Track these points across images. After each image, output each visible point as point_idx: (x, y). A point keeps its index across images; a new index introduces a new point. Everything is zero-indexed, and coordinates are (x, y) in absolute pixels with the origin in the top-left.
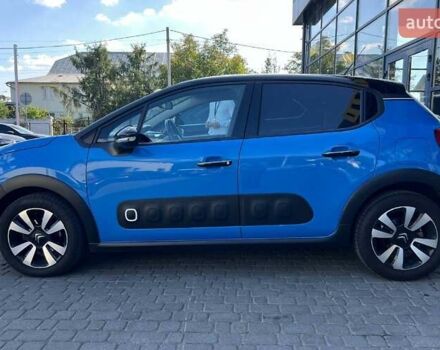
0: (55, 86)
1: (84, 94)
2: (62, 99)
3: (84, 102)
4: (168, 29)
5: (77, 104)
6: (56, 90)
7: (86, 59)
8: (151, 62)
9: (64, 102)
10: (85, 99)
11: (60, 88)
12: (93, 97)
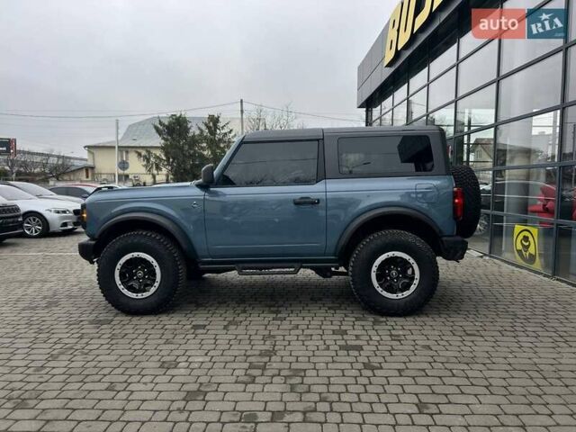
0: (139, 151)
1: (164, 158)
2: (145, 163)
3: (165, 166)
4: (242, 101)
5: (158, 168)
6: (140, 155)
7: (167, 127)
8: (226, 130)
9: (146, 166)
10: (166, 163)
11: (144, 153)
12: (173, 162)
